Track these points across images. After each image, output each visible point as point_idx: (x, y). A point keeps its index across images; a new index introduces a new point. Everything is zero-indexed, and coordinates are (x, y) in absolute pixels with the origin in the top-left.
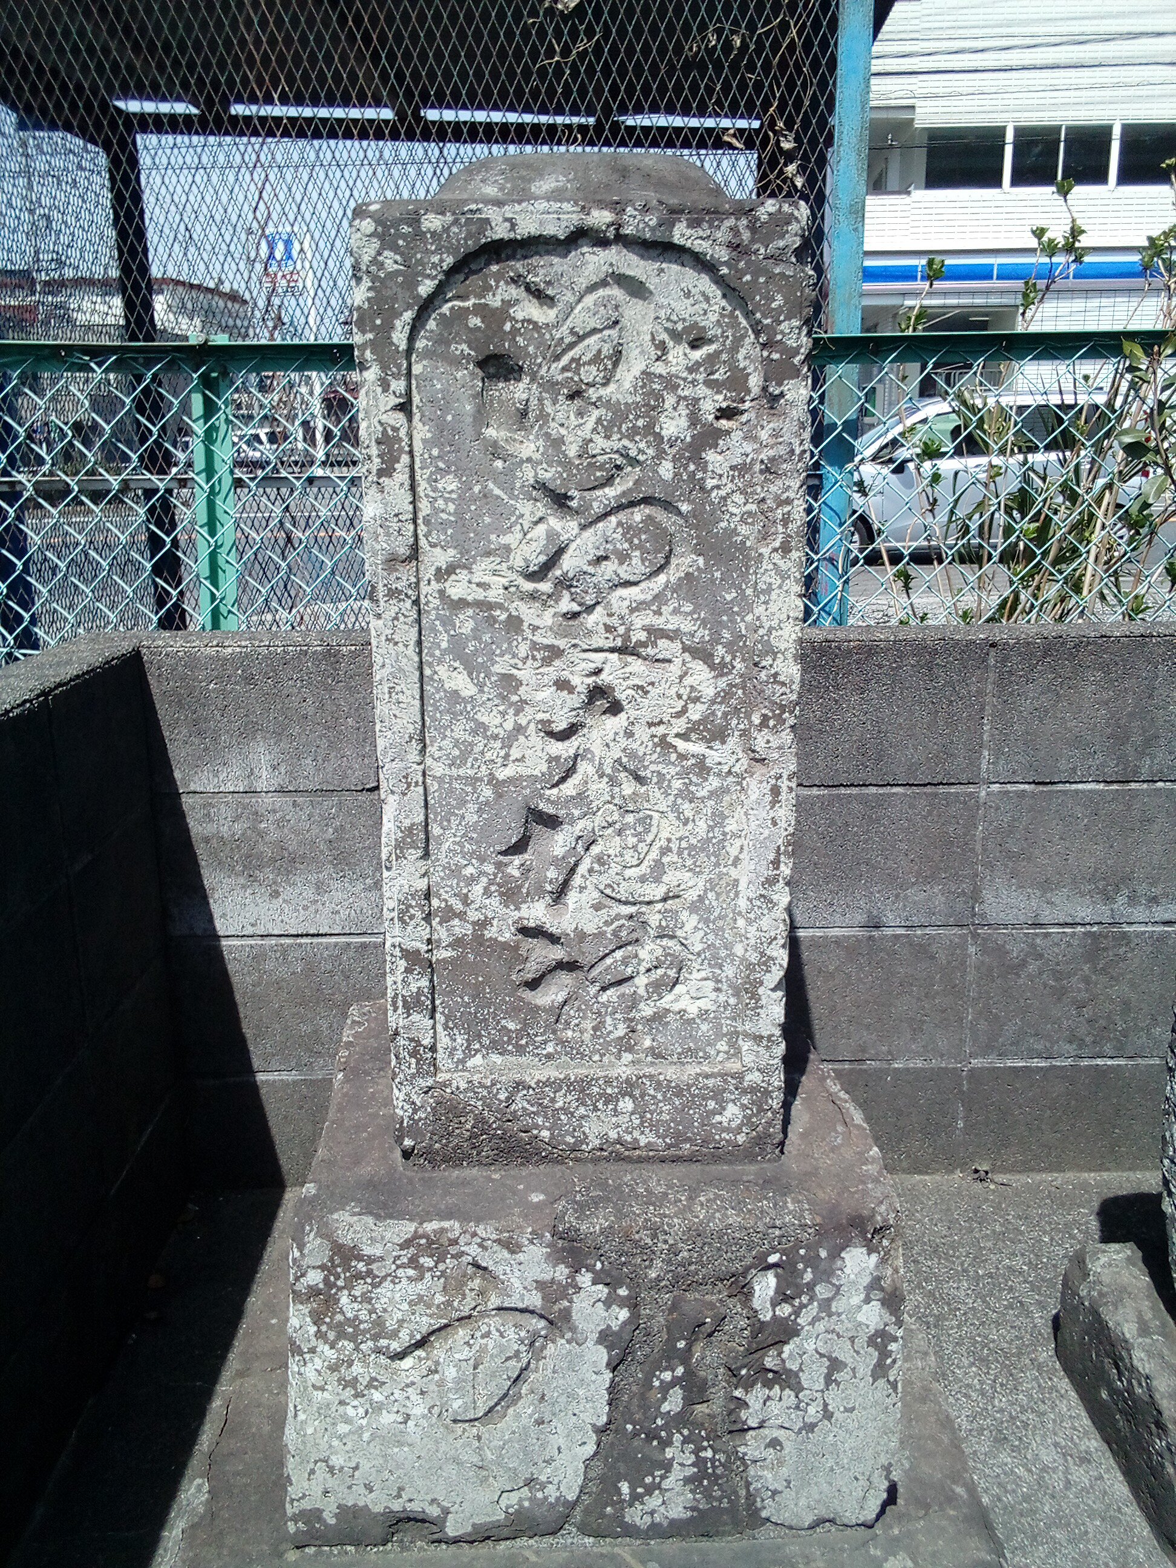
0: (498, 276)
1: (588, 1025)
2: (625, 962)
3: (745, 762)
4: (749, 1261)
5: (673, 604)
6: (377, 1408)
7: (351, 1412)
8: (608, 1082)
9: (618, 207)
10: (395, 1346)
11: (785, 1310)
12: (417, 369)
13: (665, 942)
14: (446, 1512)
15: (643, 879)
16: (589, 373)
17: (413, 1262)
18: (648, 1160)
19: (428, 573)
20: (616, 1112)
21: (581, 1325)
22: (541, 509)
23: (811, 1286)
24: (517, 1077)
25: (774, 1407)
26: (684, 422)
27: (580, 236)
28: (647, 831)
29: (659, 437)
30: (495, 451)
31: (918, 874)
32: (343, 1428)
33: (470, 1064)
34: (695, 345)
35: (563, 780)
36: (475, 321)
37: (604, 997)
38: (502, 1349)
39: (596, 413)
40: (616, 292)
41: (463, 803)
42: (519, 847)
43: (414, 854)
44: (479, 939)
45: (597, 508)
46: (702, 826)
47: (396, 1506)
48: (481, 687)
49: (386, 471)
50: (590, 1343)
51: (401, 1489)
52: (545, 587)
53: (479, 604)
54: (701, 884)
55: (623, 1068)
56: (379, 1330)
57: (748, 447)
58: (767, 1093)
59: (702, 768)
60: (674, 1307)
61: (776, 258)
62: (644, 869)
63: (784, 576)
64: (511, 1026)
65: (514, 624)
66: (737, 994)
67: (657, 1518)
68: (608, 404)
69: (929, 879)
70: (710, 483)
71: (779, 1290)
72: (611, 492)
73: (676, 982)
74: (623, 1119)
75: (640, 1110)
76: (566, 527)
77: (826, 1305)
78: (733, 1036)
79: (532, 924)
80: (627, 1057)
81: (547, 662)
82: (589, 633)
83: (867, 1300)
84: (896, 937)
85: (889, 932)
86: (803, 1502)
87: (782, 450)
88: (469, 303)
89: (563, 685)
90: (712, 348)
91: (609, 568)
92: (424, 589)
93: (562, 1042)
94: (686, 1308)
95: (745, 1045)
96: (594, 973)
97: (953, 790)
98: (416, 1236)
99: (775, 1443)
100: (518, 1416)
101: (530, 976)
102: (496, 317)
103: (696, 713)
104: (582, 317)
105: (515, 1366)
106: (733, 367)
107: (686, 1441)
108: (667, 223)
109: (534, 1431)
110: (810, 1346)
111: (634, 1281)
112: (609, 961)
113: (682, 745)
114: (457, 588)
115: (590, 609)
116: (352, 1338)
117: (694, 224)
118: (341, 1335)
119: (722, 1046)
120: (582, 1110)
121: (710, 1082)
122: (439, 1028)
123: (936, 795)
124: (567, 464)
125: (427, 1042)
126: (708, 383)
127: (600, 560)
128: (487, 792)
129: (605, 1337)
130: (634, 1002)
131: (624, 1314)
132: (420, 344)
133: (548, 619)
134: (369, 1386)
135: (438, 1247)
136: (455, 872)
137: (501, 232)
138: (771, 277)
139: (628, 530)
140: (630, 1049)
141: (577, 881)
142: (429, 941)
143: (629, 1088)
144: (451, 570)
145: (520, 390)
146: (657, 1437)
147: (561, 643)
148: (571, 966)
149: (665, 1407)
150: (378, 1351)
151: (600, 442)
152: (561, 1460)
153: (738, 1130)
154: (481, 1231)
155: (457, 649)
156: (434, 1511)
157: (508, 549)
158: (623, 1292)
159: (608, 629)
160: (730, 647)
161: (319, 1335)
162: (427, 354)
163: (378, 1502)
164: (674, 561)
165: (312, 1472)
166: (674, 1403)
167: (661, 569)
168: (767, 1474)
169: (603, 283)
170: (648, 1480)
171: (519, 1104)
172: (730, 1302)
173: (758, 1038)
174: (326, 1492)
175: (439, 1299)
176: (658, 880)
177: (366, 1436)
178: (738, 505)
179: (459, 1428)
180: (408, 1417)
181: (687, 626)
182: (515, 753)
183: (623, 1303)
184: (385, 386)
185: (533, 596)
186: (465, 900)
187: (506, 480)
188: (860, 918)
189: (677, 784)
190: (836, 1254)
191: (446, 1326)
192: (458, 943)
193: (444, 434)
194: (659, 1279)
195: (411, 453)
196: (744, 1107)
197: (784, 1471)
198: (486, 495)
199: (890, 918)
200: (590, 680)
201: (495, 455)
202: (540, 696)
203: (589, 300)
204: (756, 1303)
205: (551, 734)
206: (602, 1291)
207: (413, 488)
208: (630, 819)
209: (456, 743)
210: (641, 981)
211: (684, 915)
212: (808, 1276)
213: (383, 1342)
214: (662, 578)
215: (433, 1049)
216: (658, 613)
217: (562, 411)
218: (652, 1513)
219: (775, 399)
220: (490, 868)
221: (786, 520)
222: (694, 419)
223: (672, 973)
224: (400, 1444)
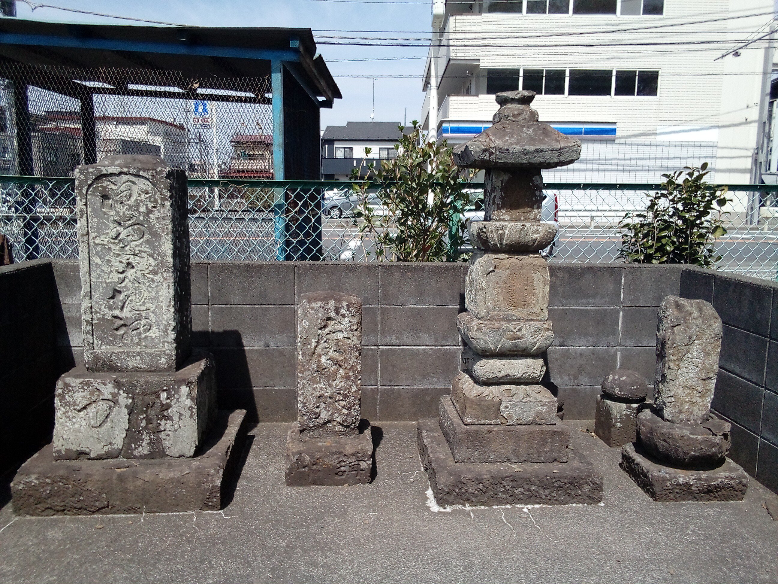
0: (105, 180)
1: (130, 339)
2: (137, 324)
3: (162, 279)
4: (159, 389)
5: (144, 245)
6: (74, 423)
7: (68, 424)
8: (134, 352)
9: (129, 168)
10: (79, 408)
11: (169, 401)
12: (88, 197)
13: (147, 320)
14: (91, 450)
15: (141, 305)
16: (124, 199)
17: (83, 388)
18: (145, 371)
19: (91, 238)
20: (136, 360)
21: (121, 403)
22: (115, 225)
23: (174, 395)
24: (112, 351)
25: (168, 426)
26: (145, 209)
27: (121, 173)
28: (141, 294)
29: (140, 212)
30: (105, 213)
31: (279, 330)
32: (66, 428)
33: (102, 348)
34: (147, 194)
35: (122, 283)
36: (100, 188)
37: (133, 333)
38: (103, 409)
39: (126, 207)
40: (130, 183)
41: (99, 287)
42: (113, 297)
43: (87, 298)
44: (103, 318)
45: (127, 225)
46: (154, 293)
47: (79, 449)
48: (103, 262)
49: (81, 217)
50: (123, 408)
51: (80, 444)
52: (117, 241)
53: (102, 244)
54: (154, 307)
55: (138, 349)
56: (75, 404)
57: (159, 214)
58: (171, 356)
59: (153, 281)
60: (143, 400)
61: (161, 178)
62: (141, 303)
63: (167, 240)
64: (111, 339)
65: (110, 249)
66: (164, 333)
67: (141, 454)
68: (128, 205)
69: (282, 332)
70: (151, 221)
71: (167, 396)
72: (130, 222)
73: (150, 329)
74: (138, 361)
75: (141, 359)
76: (120, 229)
77: (178, 399)
78: (163, 343)
79: (116, 315)
80: (139, 347)
81: (117, 257)
82: (126, 251)
83: (187, 399)
84: (274, 349)
85: (271, 348)
86: (176, 450)
87: (165, 215)
88: (99, 185)
89: (121, 262)
90: (150, 195)
91: (130, 237)
92: (90, 241)
93: (123, 343)
94: (145, 400)
95: (166, 344)
96: (131, 327)
97: (287, 306)
98: (83, 381)
99: (168, 435)
100: (107, 426)
101: (115, 327)
102: (104, 188)
103: (151, 268)
104: (122, 188)
105: (106, 413)
106: (155, 198)
107: (147, 433)
108: (138, 171)
109: (110, 430)
110: (175, 410)
111: (133, 393)
112: (134, 324)
113: (148, 275)
114: (97, 241)
115: (126, 246)
116: (69, 406)
117: (144, 171)
118: (66, 405)
119: (161, 345)
120: (128, 359)
121: (158, 353)
122: (95, 339)
123: (282, 308)
124: (120, 216)
125: (91, 342)
126: (150, 201)
127: (128, 236)
128: (105, 285)
129: (126, 406)
130: (140, 334)
131: (130, 401)
132: (89, 193)
133: (117, 248)
134: (73, 418)
135: (88, 384)
136: (97, 303)
137: (105, 172)
138: (160, 181)
139: (134, 230)
140: (139, 345)
141: (126, 306)
142: (92, 318)
143: (139, 354)
144: (96, 237)
145: (110, 202)
146: (141, 433)
147: (120, 253)
148: (125, 325)
149: (142, 425)
150: (75, 409)
151: (127, 212)
152: (117, 438)
153: (165, 364)
154: (98, 381)
155: (97, 253)
156: (88, 450)
157: (108, 233)
158: (130, 395)
159: (130, 250)
160: (158, 255)
161: (61, 405)
162: (90, 194)
163: (74, 448)
164: (145, 237)
165: (59, 440)
166: (143, 424)
167: (141, 238)
168: (167, 443)
169: (127, 182)
170: (139, 443)
171: (113, 357)
172: (156, 399)
173: (168, 342)
174: (62, 445)
175: (88, 396)
176: (144, 306)
177: (72, 430)
178: (157, 226)
179: (93, 429)
180: (81, 426)
181: (148, 250)
182: (111, 276)
183: (130, 398)
184: (81, 201)
185: (114, 243)
186: (100, 309)
187: (107, 220)
188: (263, 344)
189: (148, 284)
190: (179, 387)
191: (90, 404)
192: (98, 319)
193: (94, 210)
194: (139, 393)
195: (87, 214)
196: (166, 359)
197: (171, 442)
198: (103, 222)
199: (271, 344)
200: (127, 261)
201: (105, 214)
202: (116, 264)
203: (124, 185)
204: (162, 399)
205: (118, 272)
206: (125, 395)
207: (87, 221)
208: (137, 292)
209: (98, 274)
210: (142, 329)
211: (151, 314)
212: (173, 393)
213: (76, 407)
214: (142, 240)
215: (93, 344)
216: (141, 247)
217: (118, 206)
218: (140, 452)
219: (163, 205)
220: (105, 302)
221: (167, 229)
222: (147, 208)
223: (149, 327)
224: (79, 432)
